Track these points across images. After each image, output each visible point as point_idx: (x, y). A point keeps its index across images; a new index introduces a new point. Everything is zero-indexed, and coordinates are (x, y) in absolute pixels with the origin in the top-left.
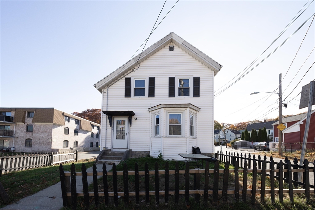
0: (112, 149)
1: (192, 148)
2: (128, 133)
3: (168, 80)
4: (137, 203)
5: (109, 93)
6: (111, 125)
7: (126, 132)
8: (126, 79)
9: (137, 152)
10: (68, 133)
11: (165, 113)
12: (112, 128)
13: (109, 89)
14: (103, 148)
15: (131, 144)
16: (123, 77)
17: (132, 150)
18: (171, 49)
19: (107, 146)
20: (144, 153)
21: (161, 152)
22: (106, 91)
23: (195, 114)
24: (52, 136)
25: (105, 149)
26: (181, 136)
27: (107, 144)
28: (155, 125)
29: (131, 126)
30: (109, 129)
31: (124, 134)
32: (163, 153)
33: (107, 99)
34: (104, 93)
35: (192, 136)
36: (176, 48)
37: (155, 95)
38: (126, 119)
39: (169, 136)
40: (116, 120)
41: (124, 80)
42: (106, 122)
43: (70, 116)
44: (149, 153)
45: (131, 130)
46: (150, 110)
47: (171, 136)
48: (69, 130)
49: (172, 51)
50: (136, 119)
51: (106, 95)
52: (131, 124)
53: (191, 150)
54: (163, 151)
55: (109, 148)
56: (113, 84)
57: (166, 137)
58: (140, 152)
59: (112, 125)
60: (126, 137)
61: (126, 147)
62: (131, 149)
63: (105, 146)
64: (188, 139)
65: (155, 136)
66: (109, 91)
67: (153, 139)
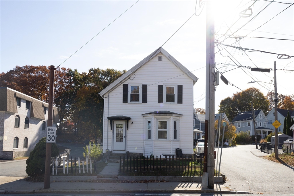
0: (112, 151)
1: (175, 150)
2: (126, 136)
3: (158, 87)
4: (144, 171)
5: (109, 98)
6: (111, 129)
7: (124, 135)
8: (124, 85)
9: (133, 154)
10: (19, 126)
11: (155, 120)
12: (112, 131)
13: (110, 95)
14: (105, 150)
15: (128, 147)
16: (122, 84)
17: (129, 152)
18: (160, 59)
19: (108, 148)
20: (138, 155)
21: (152, 153)
22: (107, 97)
23: (178, 119)
24: (3, 131)
25: (107, 151)
26: (167, 140)
27: (108, 146)
28: (148, 129)
29: (128, 130)
30: (110, 132)
31: (123, 137)
32: (153, 154)
33: (108, 104)
34: (106, 98)
35: (175, 140)
36: (164, 58)
37: (148, 101)
38: (124, 123)
39: (158, 139)
40: (115, 123)
41: (122, 87)
42: (107, 126)
43: (21, 97)
44: (143, 154)
45: (128, 133)
46: (143, 116)
47: (160, 139)
48: (19, 119)
49: (161, 61)
50: (132, 123)
51: (108, 100)
52: (128, 128)
53: (175, 151)
54: (153, 152)
55: (110, 150)
56: (113, 90)
57: (156, 140)
58: (135, 154)
59: (113, 129)
60: (124, 139)
61: (124, 149)
62: (128, 150)
63: (106, 148)
64: (172, 142)
65: (148, 139)
66: (109, 97)
67: (146, 142)
